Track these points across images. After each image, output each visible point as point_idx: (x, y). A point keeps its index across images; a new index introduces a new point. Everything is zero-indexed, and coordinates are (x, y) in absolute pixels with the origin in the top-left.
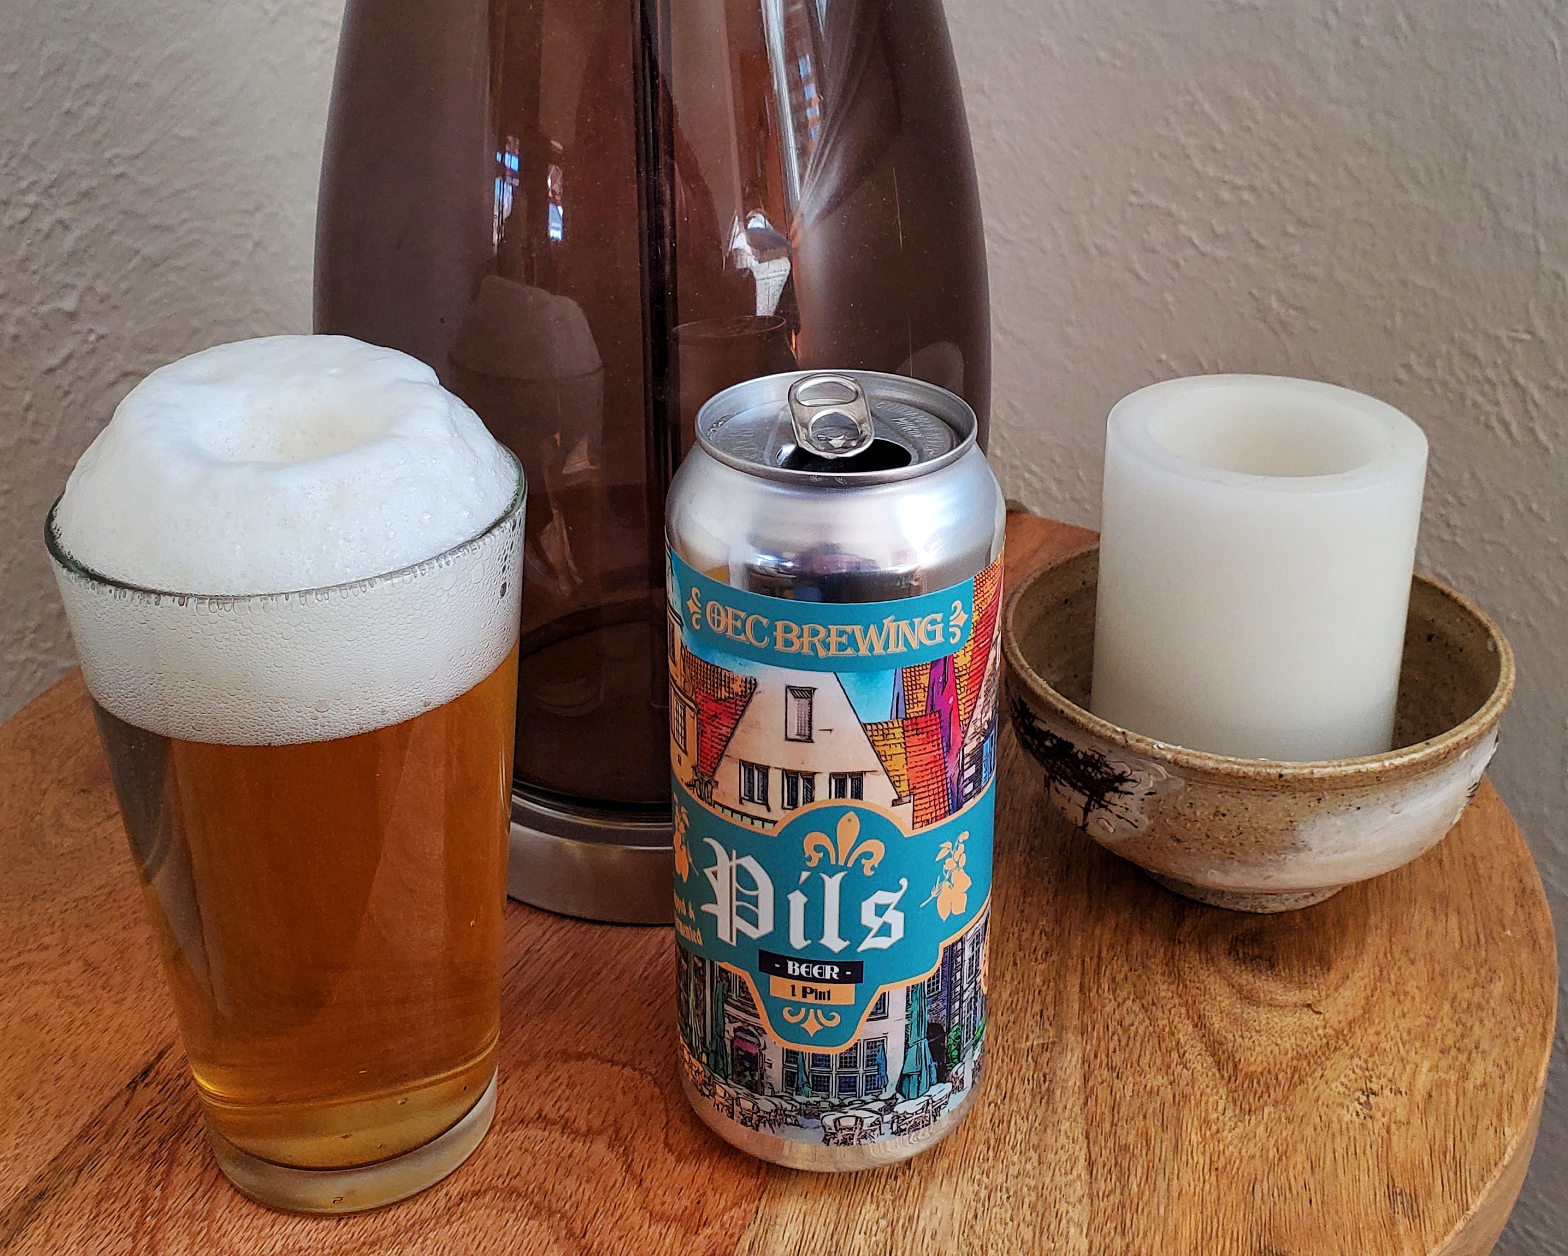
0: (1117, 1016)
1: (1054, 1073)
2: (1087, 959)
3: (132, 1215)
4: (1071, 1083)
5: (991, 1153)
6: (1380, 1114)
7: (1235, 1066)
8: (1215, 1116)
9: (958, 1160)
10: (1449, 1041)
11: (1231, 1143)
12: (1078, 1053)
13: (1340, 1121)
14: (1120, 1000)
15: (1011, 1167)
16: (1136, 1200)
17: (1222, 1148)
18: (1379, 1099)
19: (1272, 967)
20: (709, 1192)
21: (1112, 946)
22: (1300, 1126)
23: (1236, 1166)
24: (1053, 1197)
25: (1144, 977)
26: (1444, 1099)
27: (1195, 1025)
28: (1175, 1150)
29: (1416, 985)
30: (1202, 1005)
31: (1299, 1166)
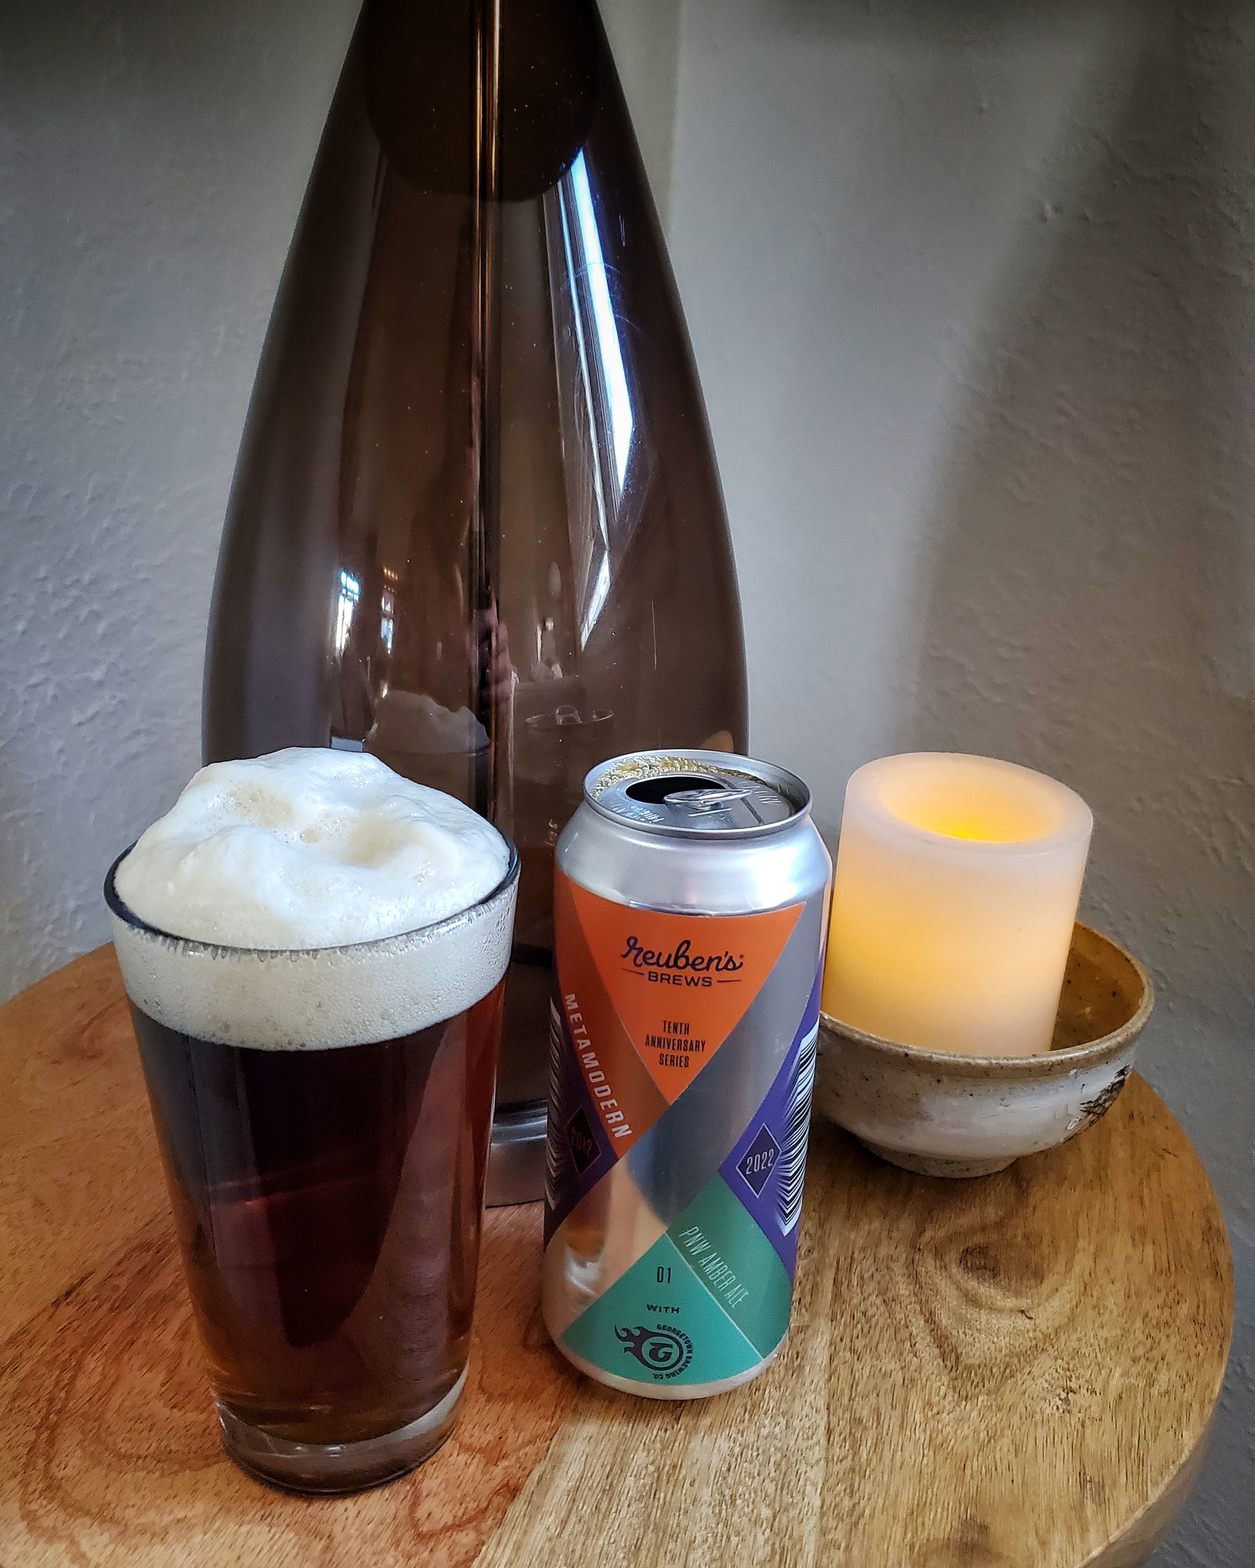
0: (862, 1308)
1: (806, 1352)
2: (842, 1259)
3: (39, 1412)
4: (818, 1362)
5: (747, 1414)
6: (1077, 1410)
7: (957, 1358)
8: (937, 1398)
9: (719, 1419)
10: (1140, 1352)
11: (948, 1424)
12: (827, 1337)
13: (1042, 1412)
14: (866, 1296)
15: (762, 1429)
16: (865, 1466)
17: (940, 1427)
18: (1078, 1395)
19: (995, 1276)
20: (511, 1430)
21: (864, 1249)
22: (1007, 1414)
23: (952, 1443)
24: (795, 1459)
25: (887, 1277)
26: (1133, 1402)
27: (927, 1321)
28: (901, 1426)
29: (1113, 1301)
30: (933, 1306)
31: (1005, 1449)
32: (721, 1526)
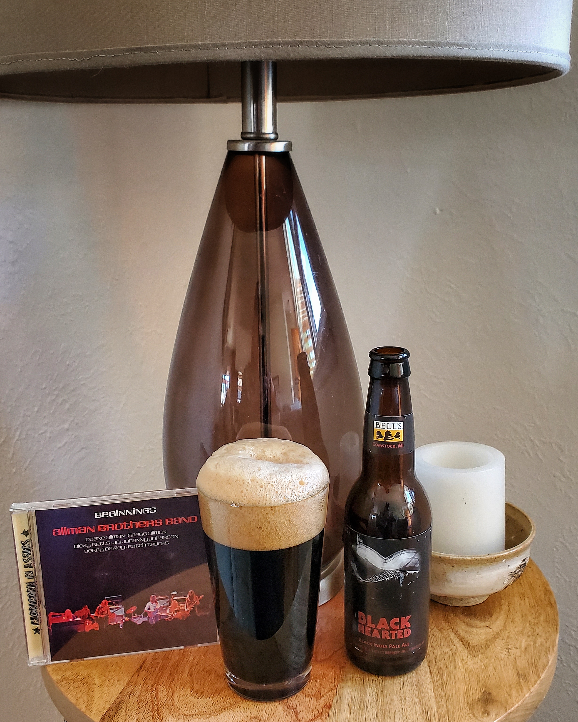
6: (512, 655)
7: (469, 644)
8: (465, 658)
10: (530, 633)
11: (471, 665)
13: (501, 657)
16: (446, 682)
17: (468, 666)
18: (511, 650)
19: (475, 617)
20: (321, 688)
22: (490, 659)
23: (473, 671)
25: (438, 622)
26: (530, 649)
27: (455, 634)
28: (455, 668)
29: (518, 619)
30: (456, 629)
31: (491, 670)
32: (403, 706)
